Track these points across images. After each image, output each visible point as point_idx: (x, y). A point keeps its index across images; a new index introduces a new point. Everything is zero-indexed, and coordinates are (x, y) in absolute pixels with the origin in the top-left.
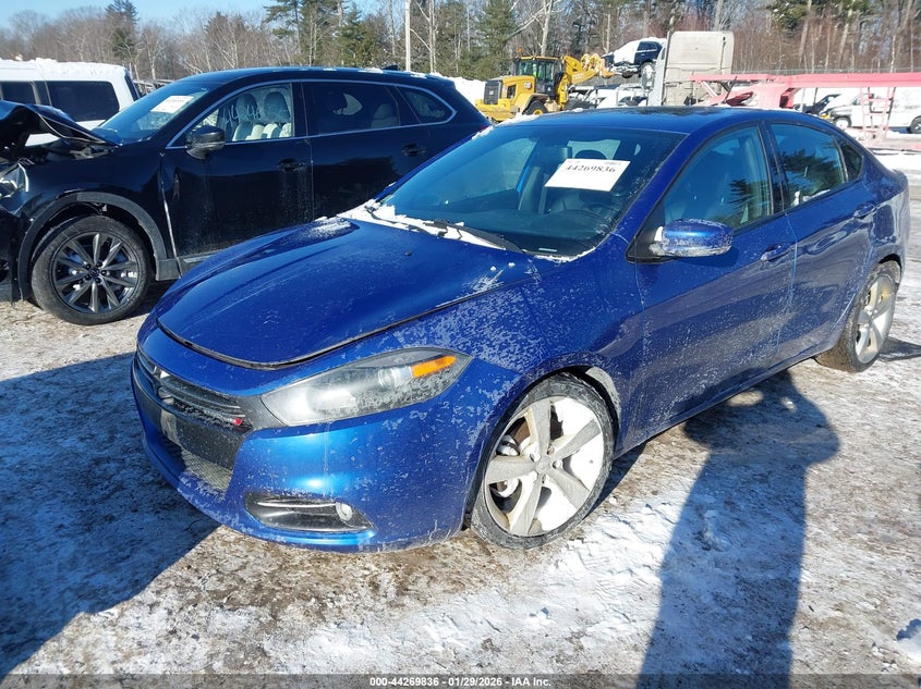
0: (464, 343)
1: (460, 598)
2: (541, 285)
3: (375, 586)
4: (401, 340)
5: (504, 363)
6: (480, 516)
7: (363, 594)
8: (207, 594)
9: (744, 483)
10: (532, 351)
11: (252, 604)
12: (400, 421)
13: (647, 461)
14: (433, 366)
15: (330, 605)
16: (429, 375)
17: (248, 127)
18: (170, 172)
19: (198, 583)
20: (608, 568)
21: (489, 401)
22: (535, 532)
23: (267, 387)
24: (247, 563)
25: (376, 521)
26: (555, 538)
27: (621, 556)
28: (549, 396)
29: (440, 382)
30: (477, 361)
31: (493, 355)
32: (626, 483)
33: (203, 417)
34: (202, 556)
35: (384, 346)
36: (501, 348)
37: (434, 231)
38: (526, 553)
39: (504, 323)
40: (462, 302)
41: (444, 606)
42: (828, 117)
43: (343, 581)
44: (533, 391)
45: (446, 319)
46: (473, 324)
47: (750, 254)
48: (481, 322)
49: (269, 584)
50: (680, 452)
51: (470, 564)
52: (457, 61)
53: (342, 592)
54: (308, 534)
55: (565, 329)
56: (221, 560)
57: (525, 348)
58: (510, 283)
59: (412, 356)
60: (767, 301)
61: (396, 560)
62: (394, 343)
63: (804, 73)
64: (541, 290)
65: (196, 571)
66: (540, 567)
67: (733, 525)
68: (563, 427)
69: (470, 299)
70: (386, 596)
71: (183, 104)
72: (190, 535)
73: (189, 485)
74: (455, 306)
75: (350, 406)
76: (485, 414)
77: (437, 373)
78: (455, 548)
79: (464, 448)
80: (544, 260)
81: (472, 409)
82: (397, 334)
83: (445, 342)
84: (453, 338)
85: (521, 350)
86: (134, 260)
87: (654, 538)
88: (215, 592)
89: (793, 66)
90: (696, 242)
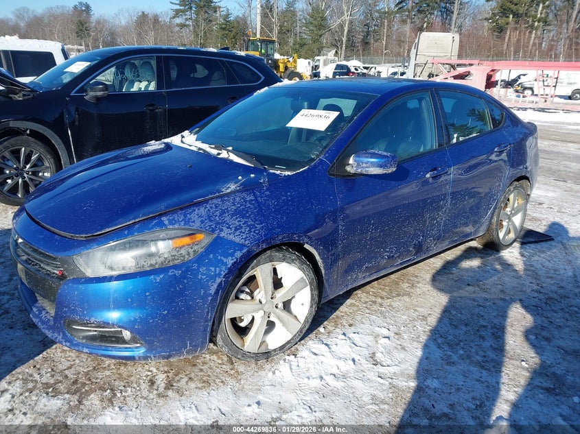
0: (210, 226)
1: (205, 393)
2: (267, 190)
3: (152, 382)
4: (166, 222)
5: (237, 240)
6: (222, 339)
7: (142, 387)
8: (41, 385)
9: (410, 320)
10: (257, 232)
11: (67, 393)
12: (161, 276)
13: (351, 304)
14: (187, 240)
15: (119, 395)
16: (183, 246)
17: (132, 83)
18: (73, 110)
19: (37, 377)
20: (308, 375)
21: (225, 264)
22: (263, 350)
23: (76, 251)
24: (74, 364)
25: (146, 341)
26: (277, 354)
27: (318, 367)
28: (271, 261)
29: (191, 251)
30: (218, 237)
31: (230, 234)
32: (333, 318)
33: (40, 269)
34: (45, 359)
35: (154, 226)
36: (236, 229)
37: (214, 152)
38: (256, 364)
39: (239, 213)
40: (212, 199)
41: (194, 398)
42: (519, 88)
43: (132, 378)
44: (259, 258)
45: (199, 209)
46: (218, 213)
47: (418, 173)
48: (223, 212)
49: (83, 380)
50: (374, 299)
51: (218, 370)
52: (291, 46)
53: (129, 386)
54: (103, 348)
55: (282, 218)
56: (57, 362)
57: (253, 230)
58: (247, 187)
59: (172, 233)
60: (431, 204)
61: (171, 366)
62: (161, 224)
63: (507, 60)
64: (267, 193)
65: (39, 369)
66: (262, 373)
67: (397, 348)
68: (283, 281)
69: (218, 197)
70: (157, 390)
71: (84, 67)
72: (41, 345)
73: (37, 313)
74: (206, 201)
75: (129, 265)
76: (222, 273)
77: (189, 245)
78: (211, 359)
79: (207, 295)
80: (274, 173)
81: (213, 269)
82: (164, 218)
83: (197, 225)
84: (202, 222)
85: (250, 231)
86: (48, 165)
87: (342, 356)
88: (47, 384)
89: (500, 56)
90: (373, 165)
